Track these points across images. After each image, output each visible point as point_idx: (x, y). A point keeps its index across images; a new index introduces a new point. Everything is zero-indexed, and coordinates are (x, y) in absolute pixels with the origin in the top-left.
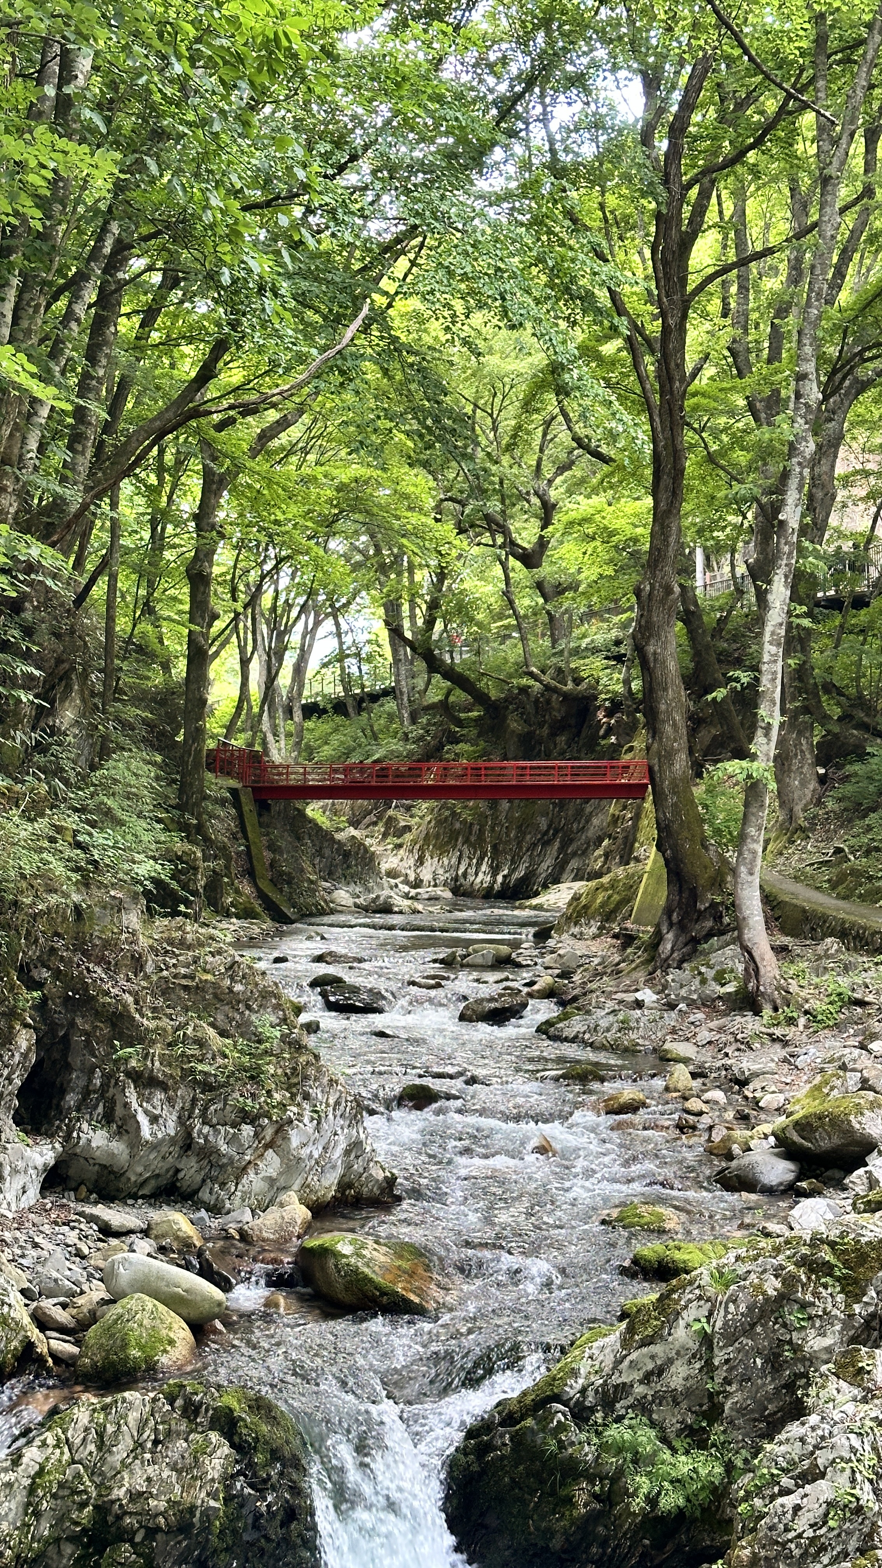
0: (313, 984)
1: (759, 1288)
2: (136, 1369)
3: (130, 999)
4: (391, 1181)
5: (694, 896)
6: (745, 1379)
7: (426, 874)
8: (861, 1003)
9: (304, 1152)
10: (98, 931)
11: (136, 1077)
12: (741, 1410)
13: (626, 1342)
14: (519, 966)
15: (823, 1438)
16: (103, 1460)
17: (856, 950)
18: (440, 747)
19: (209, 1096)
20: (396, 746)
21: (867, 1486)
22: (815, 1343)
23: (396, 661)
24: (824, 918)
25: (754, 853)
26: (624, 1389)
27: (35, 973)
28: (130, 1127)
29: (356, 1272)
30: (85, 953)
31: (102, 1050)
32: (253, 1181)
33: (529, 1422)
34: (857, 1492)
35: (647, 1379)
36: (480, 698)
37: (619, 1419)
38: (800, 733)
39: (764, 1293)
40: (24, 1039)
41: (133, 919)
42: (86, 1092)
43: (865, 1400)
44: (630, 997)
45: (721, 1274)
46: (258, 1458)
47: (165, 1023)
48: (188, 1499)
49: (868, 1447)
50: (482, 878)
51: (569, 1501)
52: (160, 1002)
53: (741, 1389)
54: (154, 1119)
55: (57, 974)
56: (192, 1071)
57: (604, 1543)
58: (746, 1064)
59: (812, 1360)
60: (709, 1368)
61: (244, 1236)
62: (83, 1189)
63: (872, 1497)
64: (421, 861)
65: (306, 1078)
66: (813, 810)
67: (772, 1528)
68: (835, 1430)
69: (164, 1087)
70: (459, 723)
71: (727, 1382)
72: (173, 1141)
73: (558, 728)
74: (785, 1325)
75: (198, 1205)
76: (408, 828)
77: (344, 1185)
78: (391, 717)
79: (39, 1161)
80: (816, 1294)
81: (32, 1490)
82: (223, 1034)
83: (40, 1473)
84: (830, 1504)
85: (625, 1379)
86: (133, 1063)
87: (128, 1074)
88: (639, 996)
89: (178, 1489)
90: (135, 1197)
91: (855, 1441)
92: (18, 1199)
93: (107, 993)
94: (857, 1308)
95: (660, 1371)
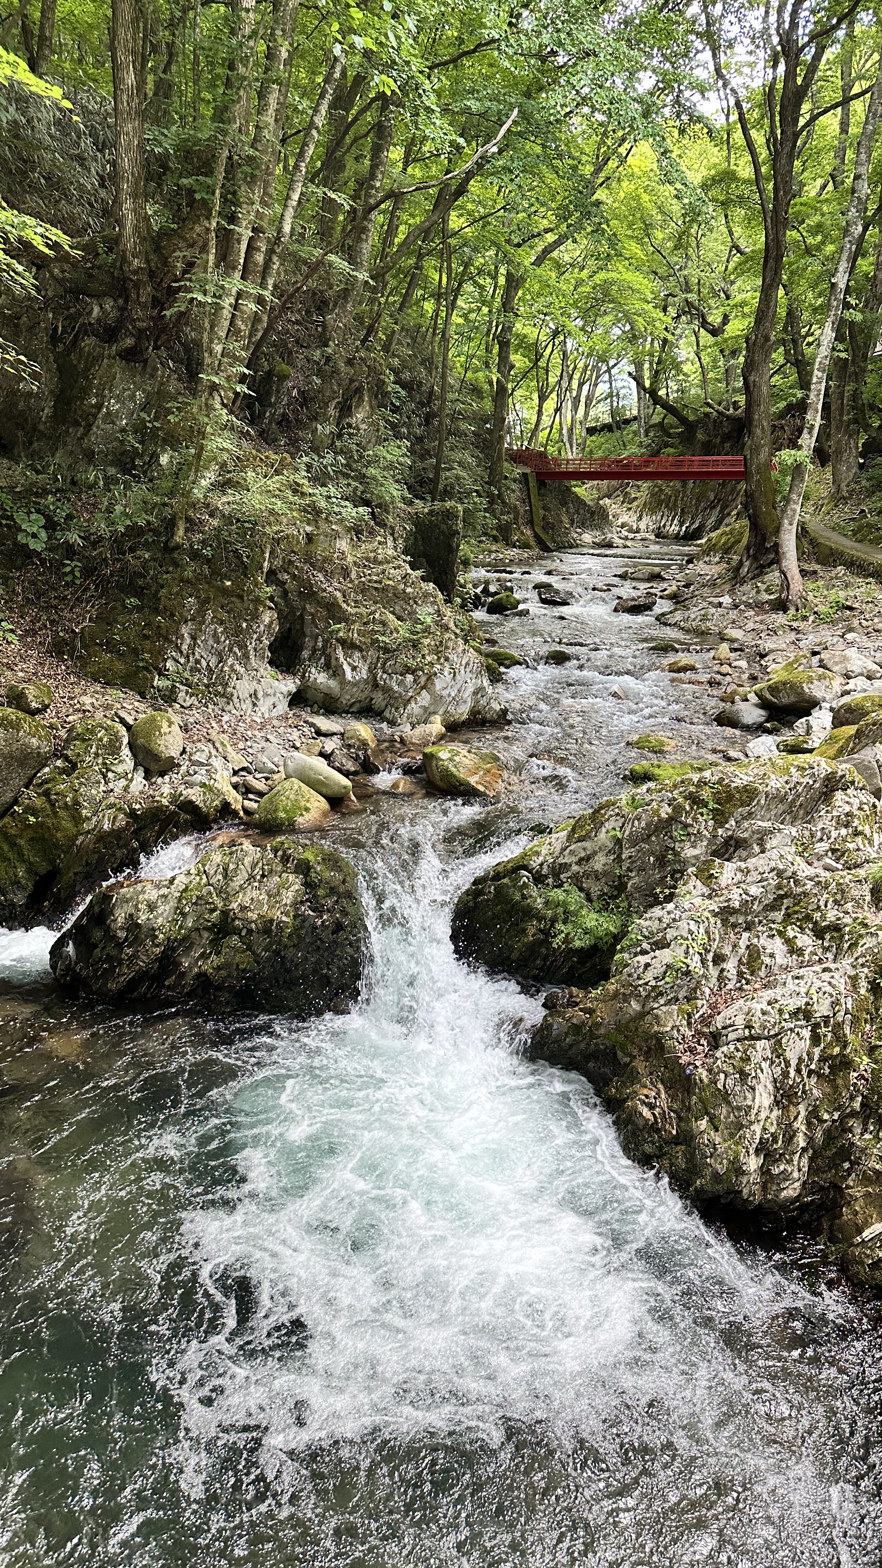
0: (535, 587)
1: (656, 812)
2: (282, 824)
3: (338, 594)
4: (505, 712)
5: (764, 539)
6: (641, 869)
7: (642, 526)
8: (850, 608)
9: (445, 693)
10: (320, 550)
11: (343, 642)
12: (637, 888)
13: (569, 838)
14: (664, 579)
15: (674, 920)
16: (227, 884)
17: (858, 575)
18: (658, 452)
19: (387, 656)
20: (633, 449)
21: (697, 958)
22: (689, 852)
23: (639, 399)
24: (842, 554)
25: (794, 511)
26: (566, 867)
27: (280, 576)
28: (340, 672)
29: (447, 770)
30: (312, 564)
31: (322, 625)
32: (414, 708)
33: (506, 881)
34: (688, 961)
35: (579, 862)
36: (683, 420)
37: (560, 886)
38: (850, 436)
39: (659, 816)
40: (268, 617)
41: (343, 544)
42: (314, 650)
43: (710, 897)
44: (716, 600)
45: (633, 799)
46: (321, 892)
47: (363, 610)
48: (270, 914)
49: (702, 931)
50: (674, 529)
51: (524, 930)
52: (360, 597)
53: (638, 875)
54: (354, 668)
55: (294, 577)
56: (377, 640)
57: (545, 958)
58: (769, 644)
59: (685, 863)
60: (619, 860)
61: (402, 741)
62: (316, 707)
63: (699, 964)
64: (640, 518)
65: (447, 648)
66: (853, 486)
67: (630, 975)
68: (684, 916)
69: (361, 650)
70: (669, 435)
71: (629, 870)
72: (366, 681)
73: (726, 438)
74: (671, 837)
75: (383, 719)
76: (636, 499)
77: (474, 712)
78: (635, 433)
79: (285, 690)
80: (695, 819)
81: (180, 899)
82: (399, 618)
83: (185, 890)
84: (668, 966)
85: (566, 860)
86: (341, 634)
87: (338, 640)
88: (721, 600)
89: (266, 907)
90: (347, 712)
91: (693, 926)
92: (270, 711)
93: (325, 590)
94: (720, 831)
95: (588, 859)
